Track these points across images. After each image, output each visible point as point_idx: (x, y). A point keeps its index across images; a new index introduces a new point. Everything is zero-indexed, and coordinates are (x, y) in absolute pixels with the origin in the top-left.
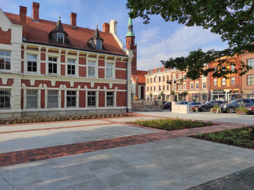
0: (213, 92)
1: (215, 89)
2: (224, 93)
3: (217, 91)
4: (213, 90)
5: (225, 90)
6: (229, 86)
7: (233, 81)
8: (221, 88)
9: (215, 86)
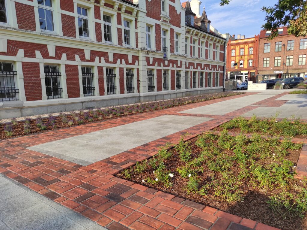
0: (230, 74)
1: (232, 70)
2: (242, 74)
3: (235, 73)
4: (231, 72)
5: (242, 72)
6: (246, 68)
7: (250, 63)
8: (239, 70)
9: (233, 68)
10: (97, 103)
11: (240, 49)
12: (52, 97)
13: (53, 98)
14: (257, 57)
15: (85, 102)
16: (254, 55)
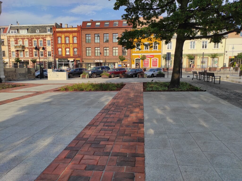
1: (60, 57)
2: (69, 61)
3: (62, 60)
4: (58, 59)
6: (72, 56)
7: (75, 51)
8: (66, 57)
9: (60, 55)
11: (65, 37)
14: (81, 46)
16: (77, 44)
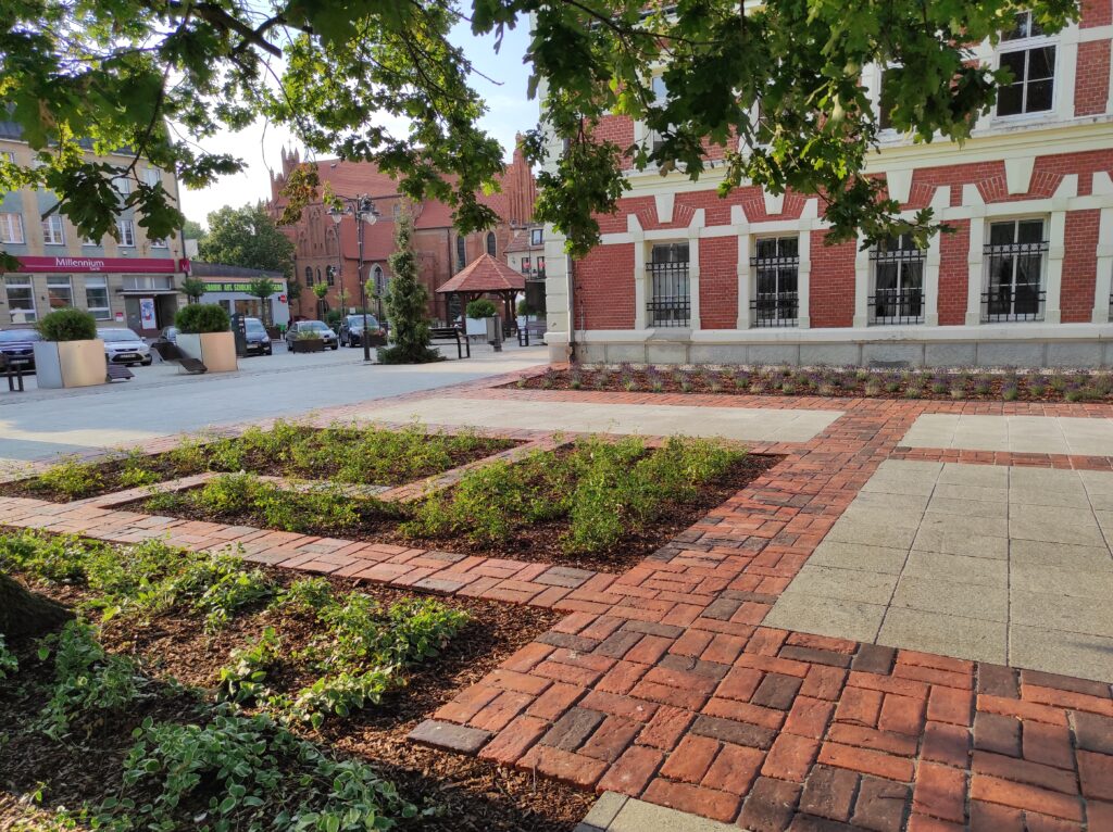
10: (924, 350)
12: (774, 322)
13: (778, 325)
15: (868, 343)
